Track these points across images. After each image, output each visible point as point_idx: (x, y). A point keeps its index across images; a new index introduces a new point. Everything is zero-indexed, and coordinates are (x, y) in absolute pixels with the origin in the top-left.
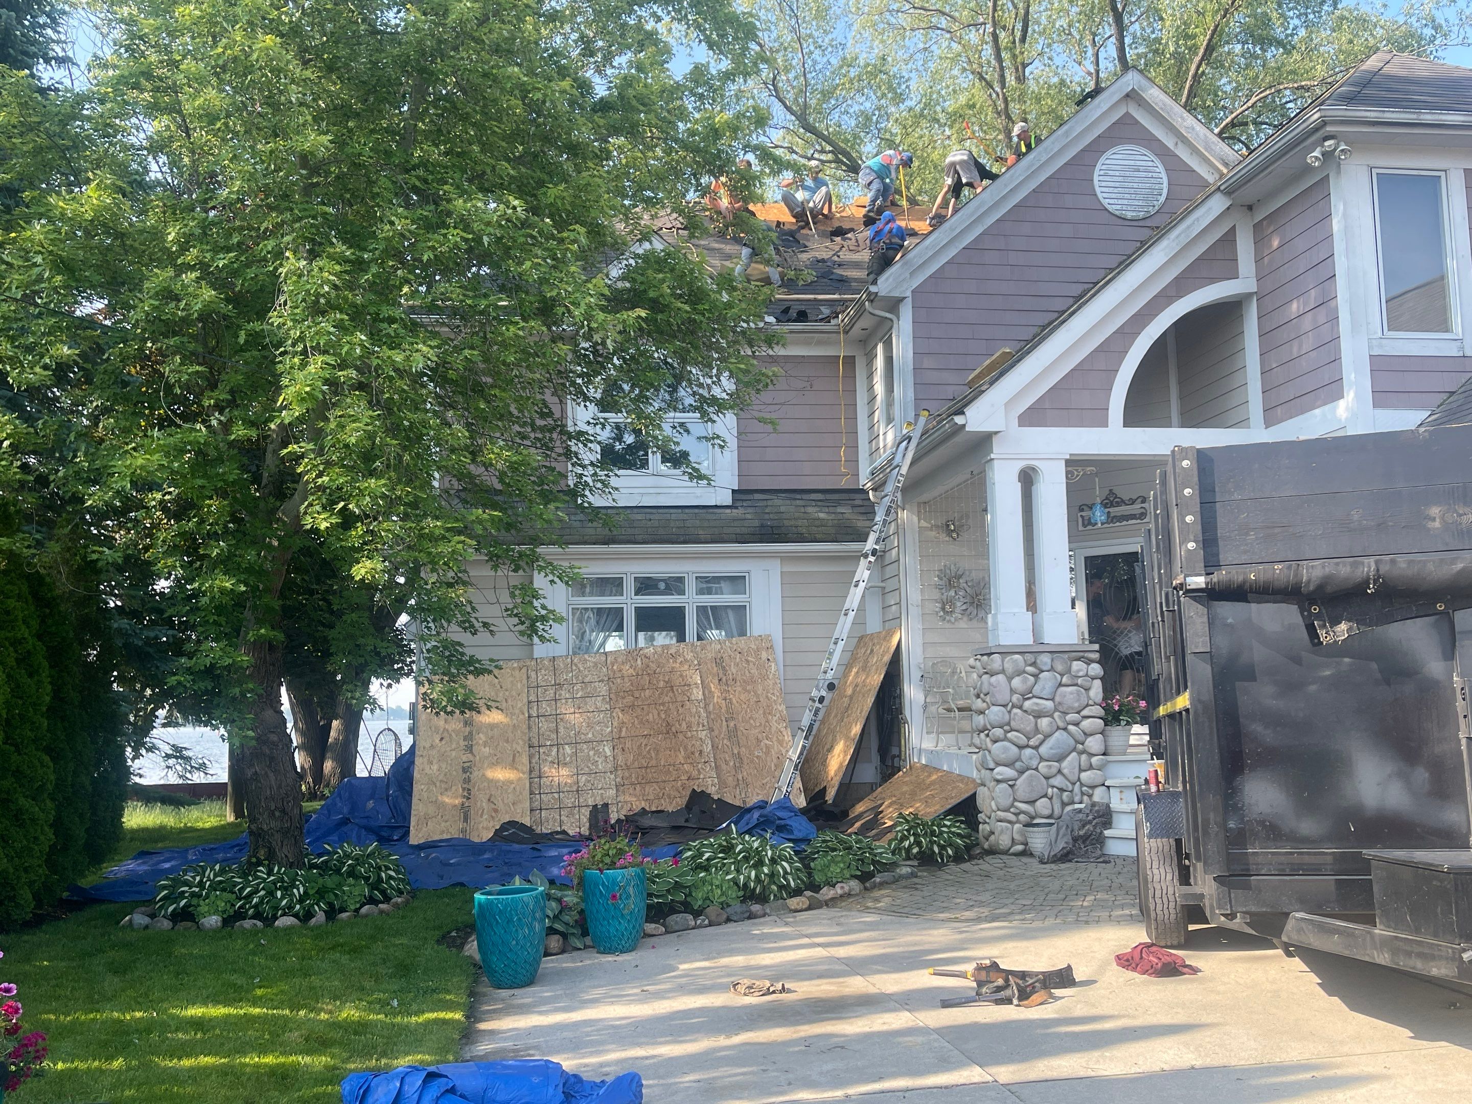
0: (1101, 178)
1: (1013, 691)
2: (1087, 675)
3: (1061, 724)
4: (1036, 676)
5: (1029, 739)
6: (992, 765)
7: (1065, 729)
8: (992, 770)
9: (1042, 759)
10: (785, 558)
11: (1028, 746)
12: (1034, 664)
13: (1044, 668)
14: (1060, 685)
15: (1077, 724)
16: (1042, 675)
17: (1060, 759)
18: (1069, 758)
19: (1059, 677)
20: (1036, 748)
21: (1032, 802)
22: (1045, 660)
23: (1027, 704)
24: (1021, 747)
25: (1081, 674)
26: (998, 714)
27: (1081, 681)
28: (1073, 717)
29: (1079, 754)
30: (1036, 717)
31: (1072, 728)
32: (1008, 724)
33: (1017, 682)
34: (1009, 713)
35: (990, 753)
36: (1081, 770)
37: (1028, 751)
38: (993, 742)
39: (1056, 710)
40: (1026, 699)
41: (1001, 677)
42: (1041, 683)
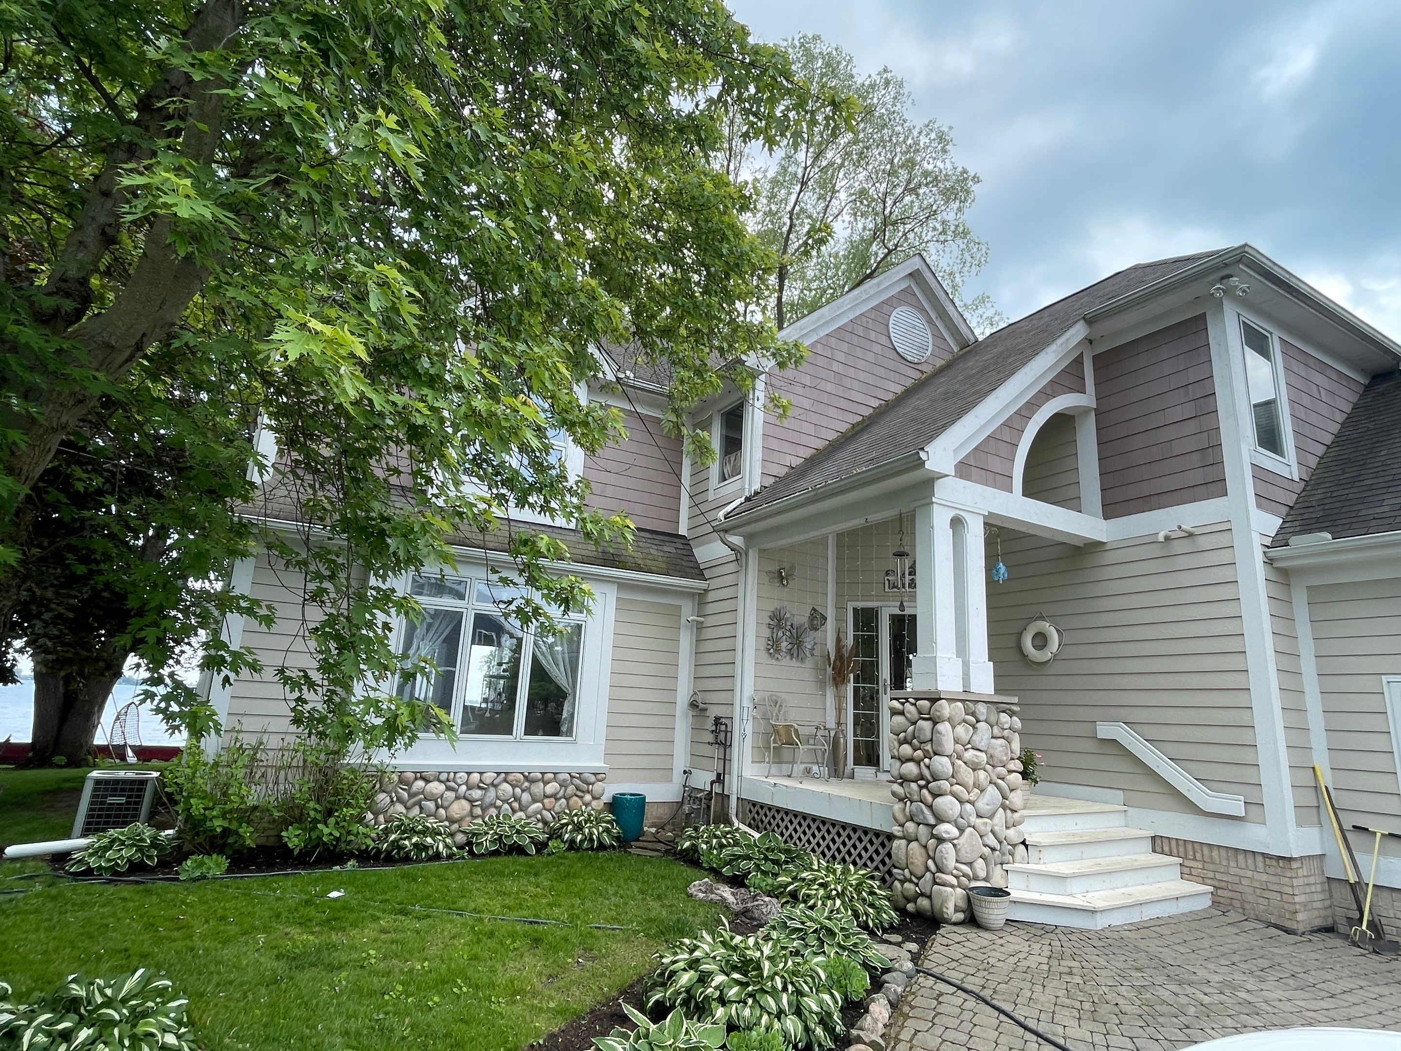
0: (893, 325)
1: (955, 741)
2: (1010, 728)
3: (994, 778)
4: (974, 727)
5: (969, 793)
6: (932, 821)
7: (996, 784)
8: (933, 827)
9: (979, 816)
10: (623, 585)
11: (968, 801)
12: (973, 714)
13: (980, 718)
14: (992, 737)
15: (1004, 779)
16: (978, 725)
17: (991, 817)
18: (998, 815)
19: (991, 728)
20: (972, 803)
21: (970, 864)
22: (982, 709)
23: (967, 755)
24: (961, 802)
25: (1006, 726)
26: (942, 764)
27: (1006, 733)
28: (1001, 770)
29: (1004, 809)
30: (974, 770)
31: (1000, 781)
32: (953, 777)
33: (960, 730)
34: (953, 764)
35: (930, 807)
36: (1007, 828)
37: (968, 806)
38: (935, 796)
39: (988, 763)
40: (965, 750)
41: (947, 725)
42: (979, 733)
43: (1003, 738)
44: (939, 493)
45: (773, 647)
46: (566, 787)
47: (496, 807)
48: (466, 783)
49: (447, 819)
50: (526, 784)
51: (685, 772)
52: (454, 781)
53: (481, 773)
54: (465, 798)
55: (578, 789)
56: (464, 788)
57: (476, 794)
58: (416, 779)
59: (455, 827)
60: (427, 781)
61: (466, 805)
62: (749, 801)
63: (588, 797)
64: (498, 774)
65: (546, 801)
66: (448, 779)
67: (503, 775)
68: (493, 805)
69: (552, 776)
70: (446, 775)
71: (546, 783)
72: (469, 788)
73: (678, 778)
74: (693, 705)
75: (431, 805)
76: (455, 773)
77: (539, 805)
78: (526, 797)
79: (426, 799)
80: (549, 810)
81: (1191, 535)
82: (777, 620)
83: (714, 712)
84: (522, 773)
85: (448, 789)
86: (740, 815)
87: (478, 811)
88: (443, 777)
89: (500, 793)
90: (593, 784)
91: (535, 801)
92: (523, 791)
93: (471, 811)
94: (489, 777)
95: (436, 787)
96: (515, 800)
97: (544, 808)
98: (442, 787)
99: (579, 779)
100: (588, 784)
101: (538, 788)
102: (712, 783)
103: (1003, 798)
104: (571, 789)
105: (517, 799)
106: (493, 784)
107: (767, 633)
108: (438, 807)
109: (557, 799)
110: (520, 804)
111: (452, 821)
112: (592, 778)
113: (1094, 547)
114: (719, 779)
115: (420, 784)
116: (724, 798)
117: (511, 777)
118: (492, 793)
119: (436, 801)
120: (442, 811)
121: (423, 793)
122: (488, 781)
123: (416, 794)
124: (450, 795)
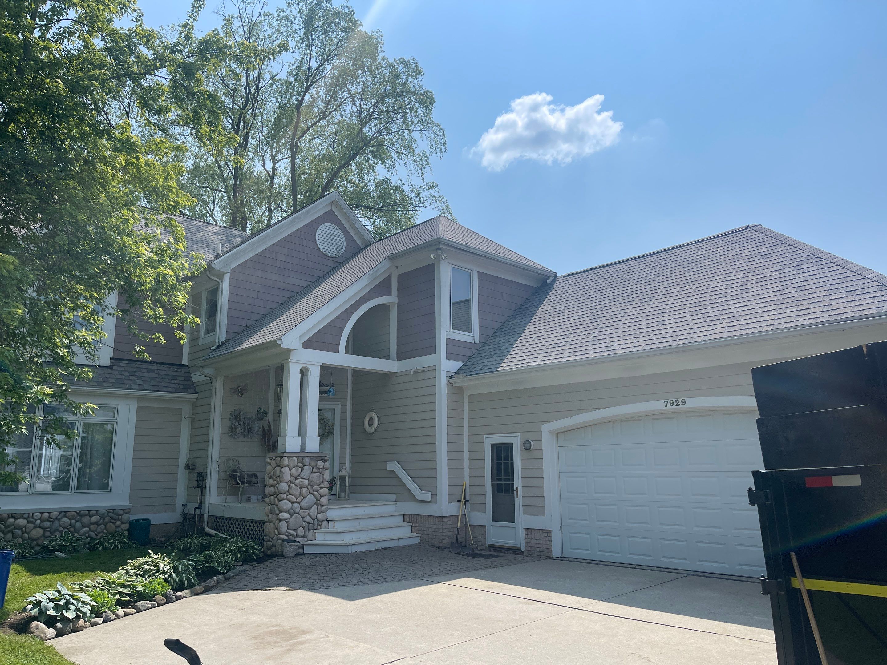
0: (319, 236)
1: (291, 475)
2: (323, 468)
3: (311, 491)
4: (302, 468)
5: (296, 499)
6: (277, 512)
7: (312, 494)
8: (278, 514)
9: (301, 508)
10: (140, 398)
11: (296, 502)
12: (302, 462)
13: (306, 464)
14: (312, 472)
15: (317, 491)
17: (309, 509)
18: (313, 508)
19: (312, 468)
20: (299, 503)
21: (295, 530)
22: (307, 460)
23: (297, 482)
24: (293, 503)
25: (321, 467)
26: (284, 486)
27: (320, 470)
28: (316, 487)
29: (317, 505)
30: (300, 488)
31: (316, 493)
32: (288, 491)
33: (294, 471)
34: (289, 486)
35: (277, 506)
36: (318, 513)
37: (296, 505)
38: (280, 501)
39: (309, 484)
40: (296, 479)
41: (287, 468)
42: (304, 471)
43: (319, 472)
44: (293, 357)
45: (233, 431)
46: (104, 518)
47: (60, 531)
48: (40, 519)
49: (29, 539)
50: (79, 517)
51: (183, 505)
52: (33, 517)
53: (49, 513)
54: (40, 527)
55: (111, 518)
56: (39, 521)
57: (47, 524)
58: (9, 518)
59: (34, 543)
60: (16, 519)
61: (40, 531)
62: (214, 516)
63: (118, 523)
64: (60, 513)
65: (92, 526)
66: (28, 516)
67: (63, 513)
68: (57, 530)
69: (95, 512)
70: (27, 515)
71: (91, 516)
72: (42, 521)
73: (179, 508)
74: (188, 467)
75: (19, 532)
76: (33, 513)
77: (87, 529)
78: (78, 525)
79: (16, 528)
80: (93, 531)
81: (423, 371)
82: (236, 416)
83: (199, 469)
84: (76, 512)
85: (29, 522)
86: (210, 525)
87: (48, 534)
88: (26, 516)
89: (62, 523)
90: (122, 515)
91: (84, 527)
92: (76, 521)
93: (44, 534)
94: (54, 514)
95: (22, 522)
96: (72, 527)
97: (90, 530)
98: (25, 522)
99: (113, 512)
100: (119, 515)
101: (86, 520)
102: (195, 509)
103: (317, 500)
104: (107, 519)
105: (73, 526)
106: (57, 519)
107: (228, 423)
108: (23, 533)
109: (99, 525)
110: (74, 529)
111: (32, 540)
112: (121, 512)
113: (391, 375)
114: (200, 507)
115: (12, 520)
116: (201, 516)
117: (69, 514)
118: (57, 524)
119: (22, 529)
120: (26, 535)
121: (13, 525)
122: (54, 517)
123: (9, 526)
124: (31, 526)
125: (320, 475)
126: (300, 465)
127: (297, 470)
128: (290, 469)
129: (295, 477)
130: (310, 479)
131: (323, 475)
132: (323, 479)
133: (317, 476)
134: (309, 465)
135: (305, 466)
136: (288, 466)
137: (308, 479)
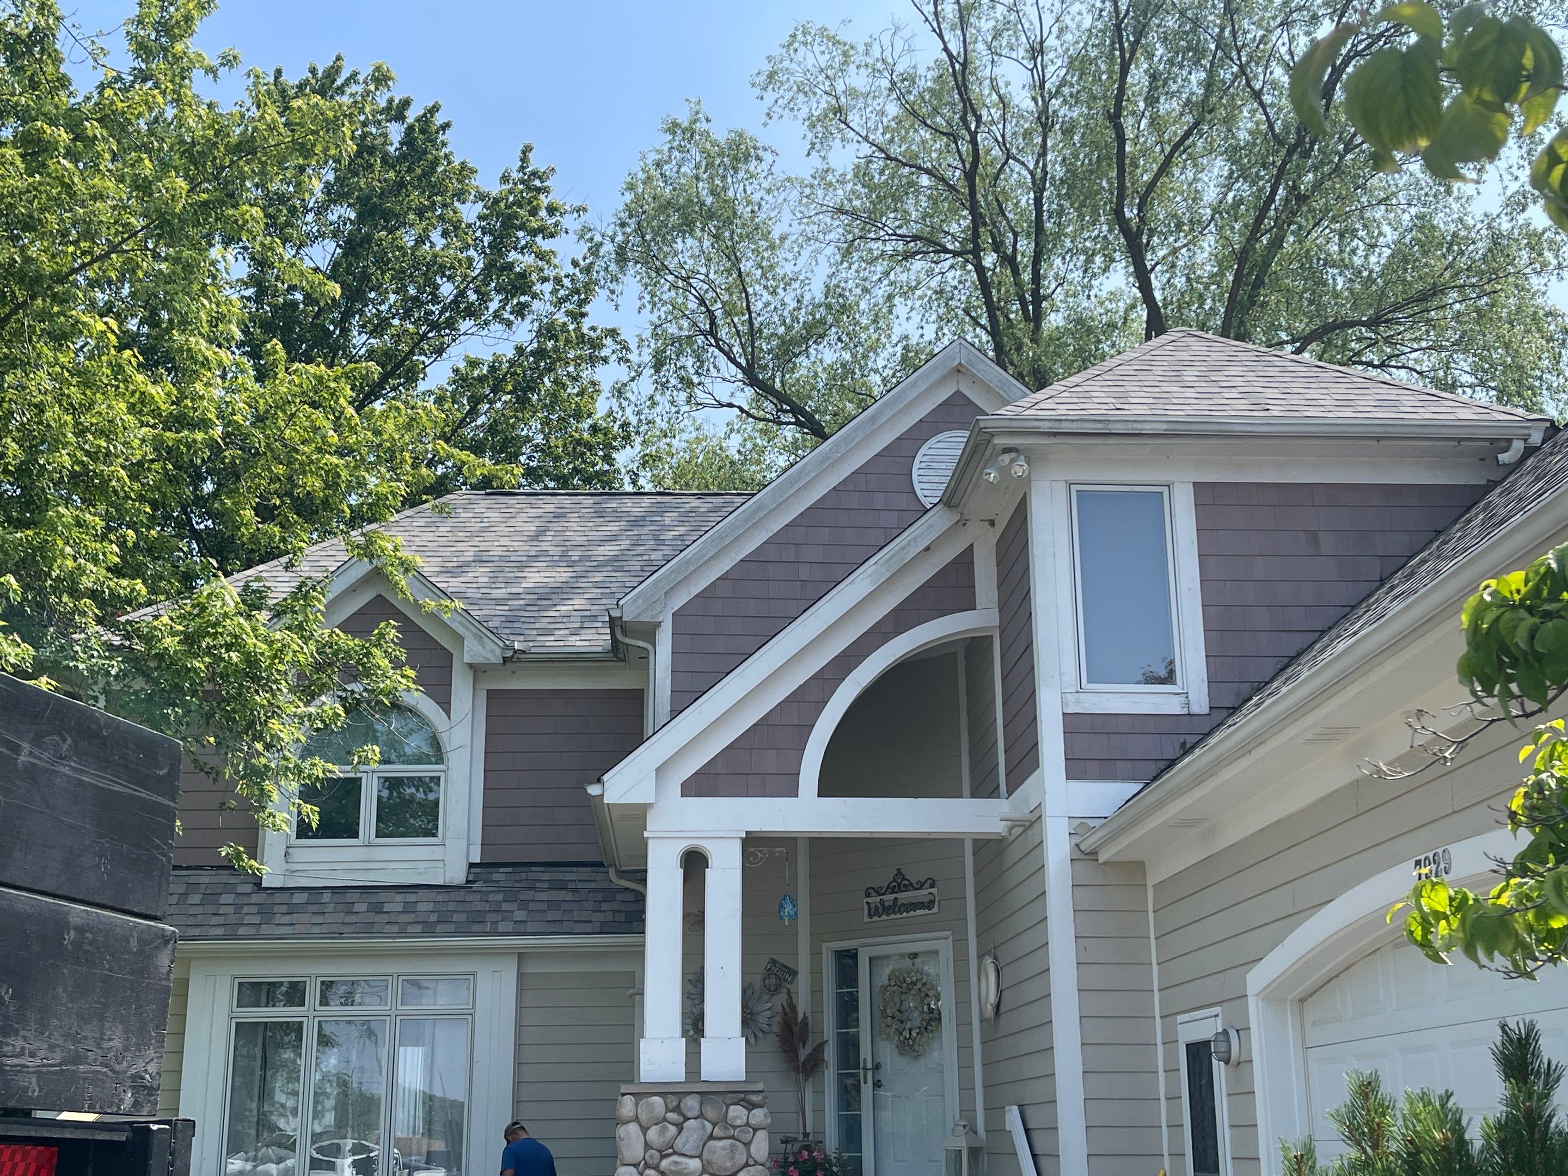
0: (921, 472)
1: (647, 1146)
2: (747, 1124)
4: (679, 1125)
10: (525, 956)
12: (677, 1109)
13: (690, 1114)
14: (711, 1137)
16: (687, 1124)
19: (709, 1127)
22: (692, 1103)
23: (665, 1163)
25: (739, 1122)
27: (738, 1132)
33: (653, 1133)
39: (705, 1171)
40: (663, 1157)
41: (633, 1128)
42: (684, 1134)
43: (733, 1137)
44: (654, 827)
125: (732, 1146)
126: (672, 1116)
127: (663, 1131)
128: (645, 1130)
129: (660, 1151)
130: (705, 1156)
131: (747, 1145)
132: (749, 1155)
133: (723, 1149)
134: (701, 1116)
135: (687, 1119)
136: (636, 1119)
137: (700, 1157)
